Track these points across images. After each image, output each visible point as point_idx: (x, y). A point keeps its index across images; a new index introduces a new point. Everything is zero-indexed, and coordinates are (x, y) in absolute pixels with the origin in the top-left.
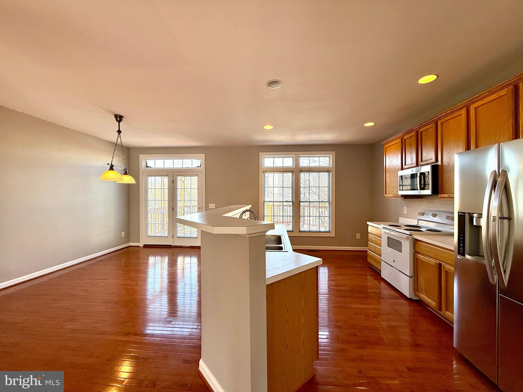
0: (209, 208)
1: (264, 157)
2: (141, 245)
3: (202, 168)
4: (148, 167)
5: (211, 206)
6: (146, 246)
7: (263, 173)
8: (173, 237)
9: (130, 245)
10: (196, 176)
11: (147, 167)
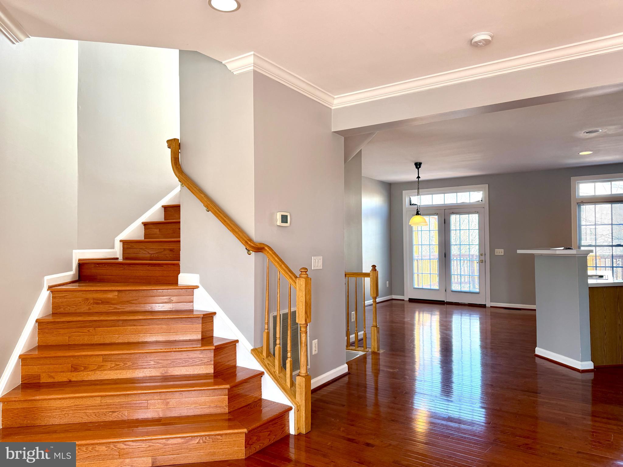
0: (496, 254)
1: (578, 183)
2: (406, 299)
3: (484, 203)
4: (413, 204)
5: (498, 252)
6: (411, 300)
7: (577, 207)
8: (446, 291)
9: (393, 298)
10: (476, 214)
11: (410, 205)
